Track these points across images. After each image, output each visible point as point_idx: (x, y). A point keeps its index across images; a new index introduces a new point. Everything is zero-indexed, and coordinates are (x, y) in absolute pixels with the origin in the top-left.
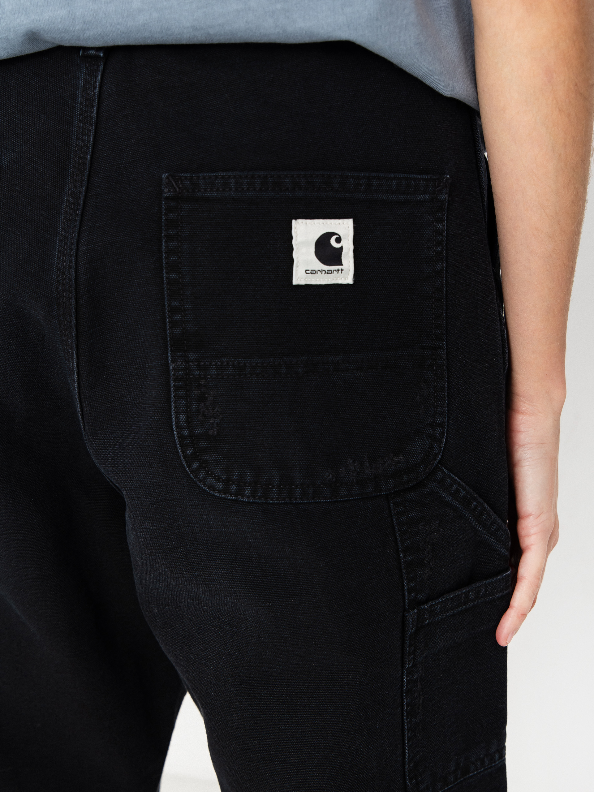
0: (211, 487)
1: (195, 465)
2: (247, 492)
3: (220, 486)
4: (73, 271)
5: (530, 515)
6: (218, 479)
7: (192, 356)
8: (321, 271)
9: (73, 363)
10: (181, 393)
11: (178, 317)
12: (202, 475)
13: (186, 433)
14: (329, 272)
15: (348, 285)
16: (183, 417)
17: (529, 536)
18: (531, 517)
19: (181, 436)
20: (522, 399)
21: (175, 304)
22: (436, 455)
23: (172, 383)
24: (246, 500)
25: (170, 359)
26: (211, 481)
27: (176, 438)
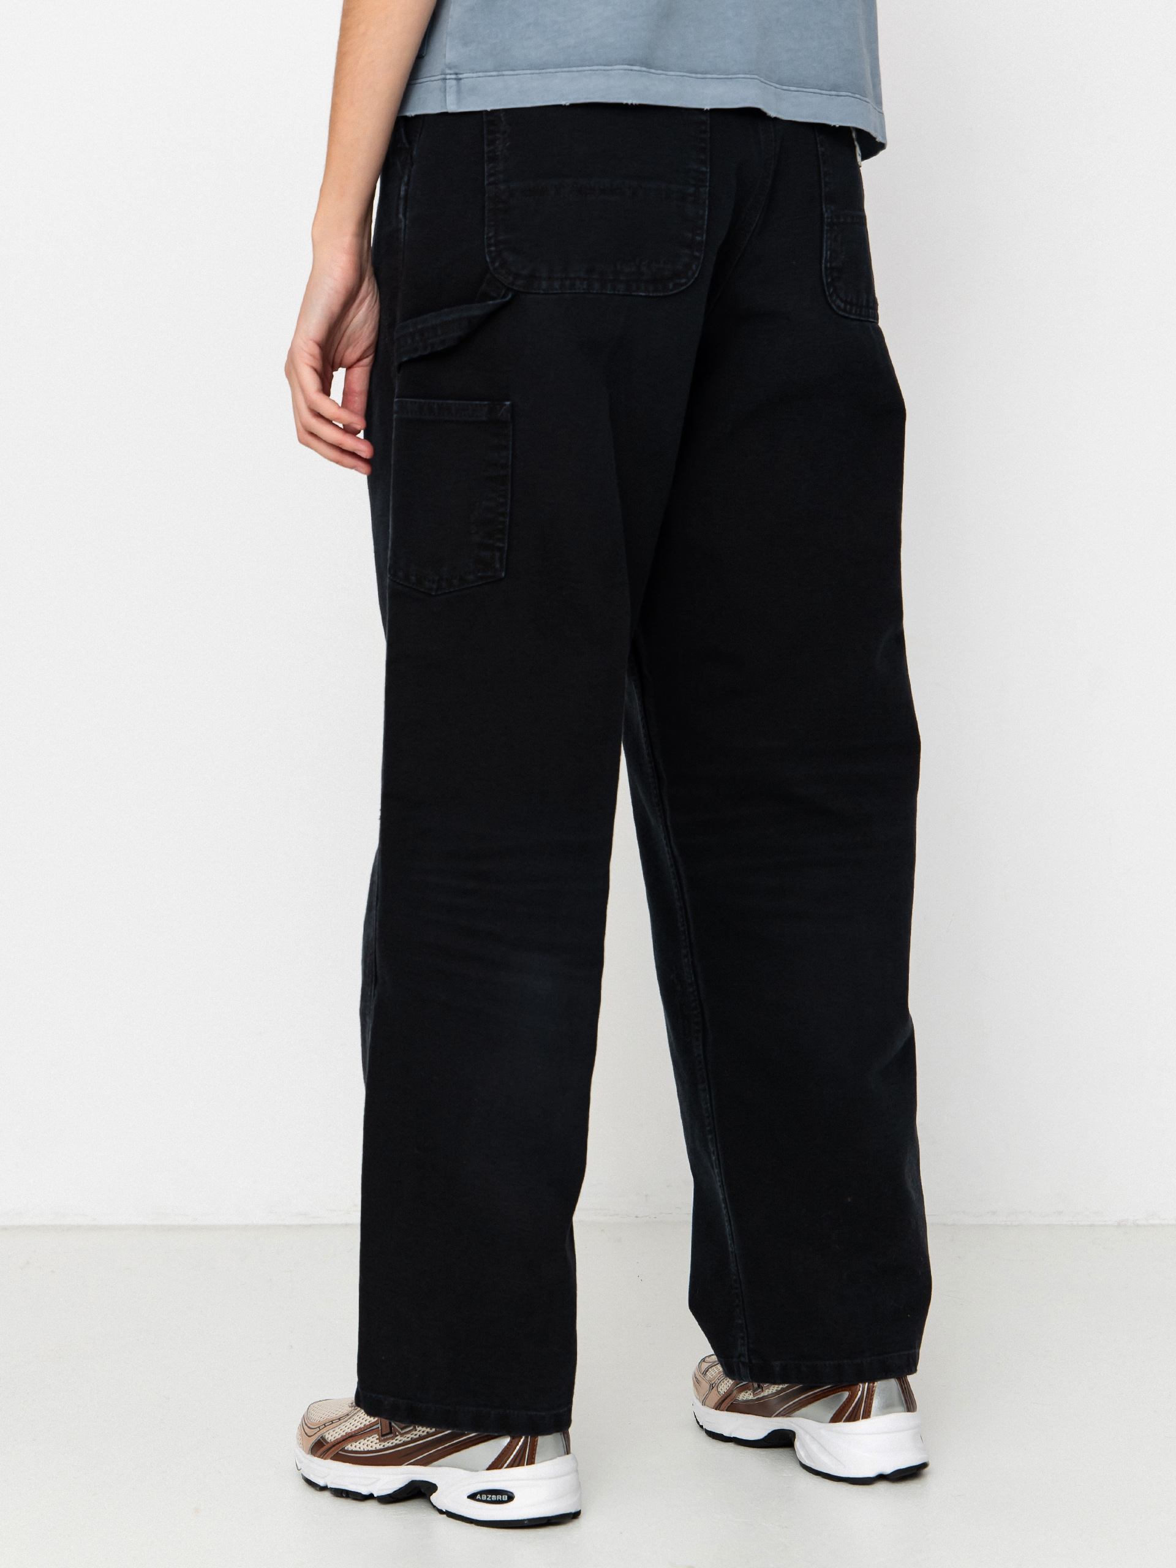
0: (838, 307)
1: (831, 290)
2: (854, 311)
3: (842, 305)
6: (842, 301)
7: (833, 208)
10: (829, 235)
12: (834, 297)
13: (829, 265)
16: (828, 253)
19: (826, 267)
23: (825, 227)
24: (853, 316)
25: (824, 209)
26: (838, 302)
27: (823, 269)
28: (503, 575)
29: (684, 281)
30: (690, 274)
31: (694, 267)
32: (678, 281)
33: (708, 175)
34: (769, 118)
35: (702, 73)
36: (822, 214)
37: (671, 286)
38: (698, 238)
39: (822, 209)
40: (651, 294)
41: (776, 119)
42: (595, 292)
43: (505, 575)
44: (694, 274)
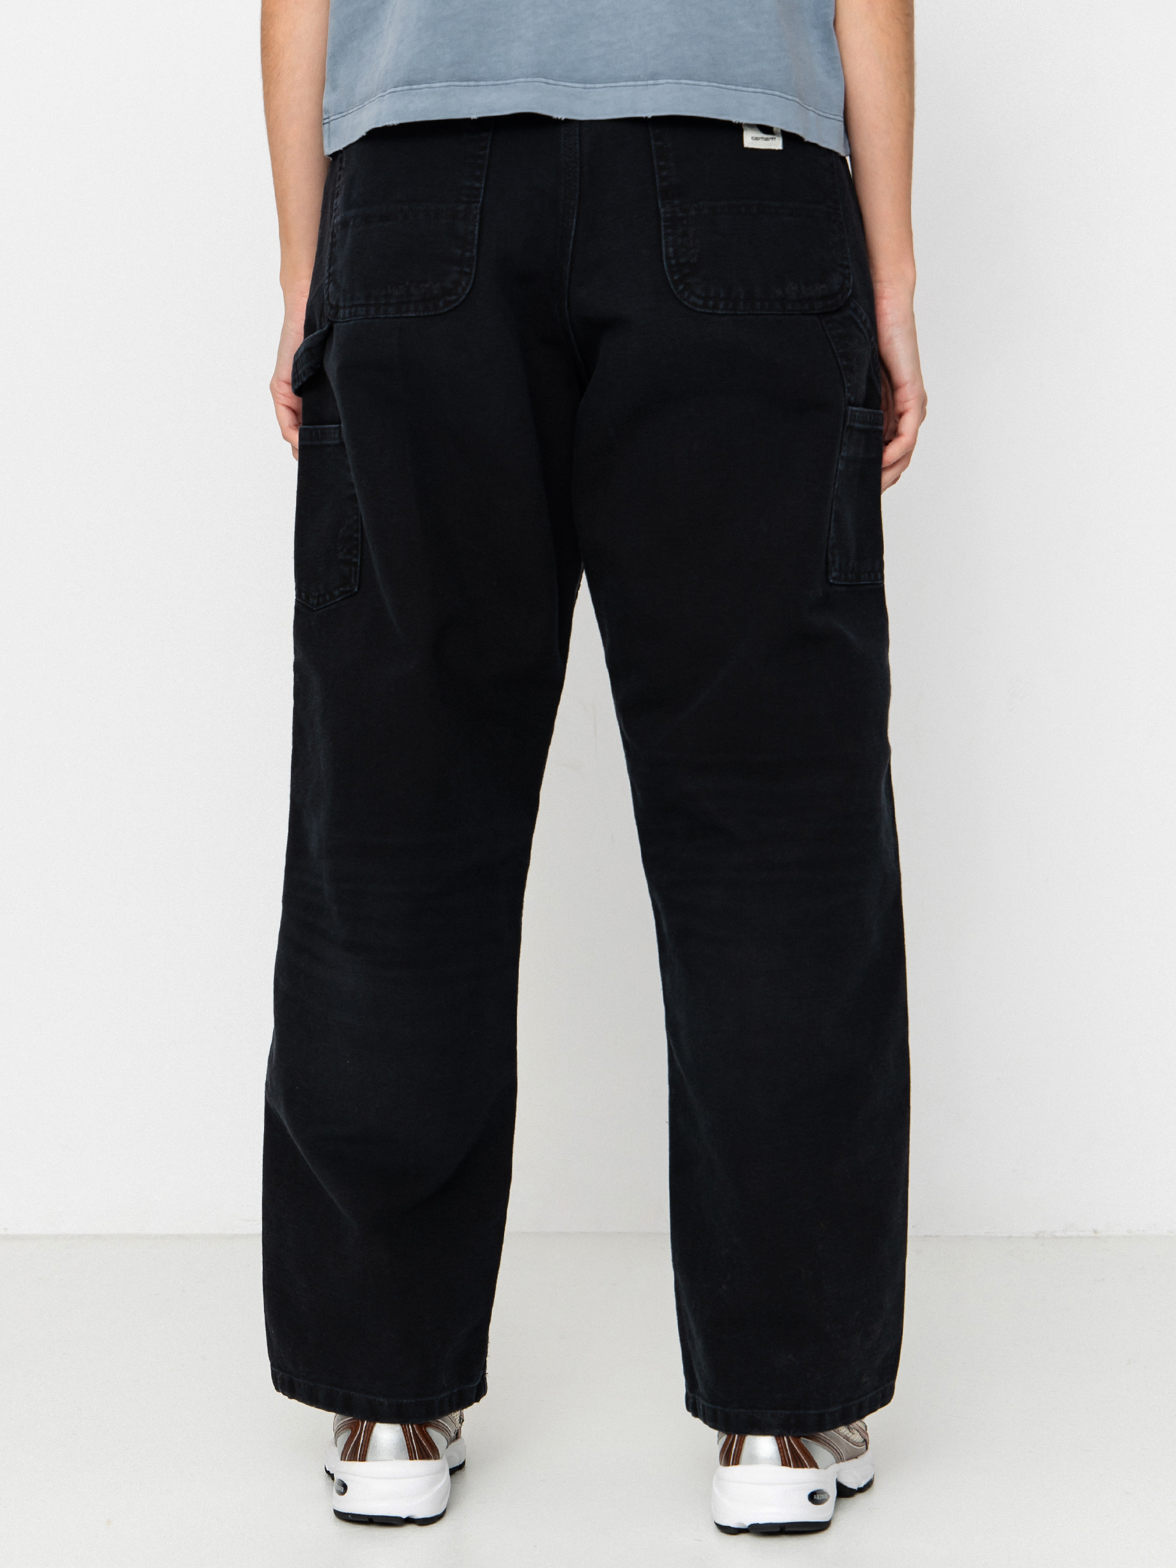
0: (694, 304)
1: (681, 287)
2: (721, 306)
3: (700, 302)
4: (578, 146)
5: (907, 383)
6: (699, 297)
7: (676, 202)
8: (762, 138)
9: (573, 222)
10: (669, 231)
11: (664, 173)
12: (686, 294)
13: (673, 262)
14: (767, 139)
15: (779, 150)
16: (671, 250)
17: (906, 401)
18: (908, 384)
19: (670, 266)
20: (885, 284)
21: (662, 163)
22: (848, 289)
23: (663, 224)
24: (720, 312)
25: (660, 205)
26: (693, 299)
27: (665, 267)
28: (356, 589)
29: (454, 297)
30: (460, 290)
31: (464, 283)
32: (448, 298)
33: (482, 190)
34: (558, 122)
35: (475, 80)
36: (658, 210)
37: (441, 304)
38: (468, 254)
39: (657, 204)
40: (422, 314)
41: (567, 120)
42: (371, 317)
43: (358, 589)
44: (464, 289)
